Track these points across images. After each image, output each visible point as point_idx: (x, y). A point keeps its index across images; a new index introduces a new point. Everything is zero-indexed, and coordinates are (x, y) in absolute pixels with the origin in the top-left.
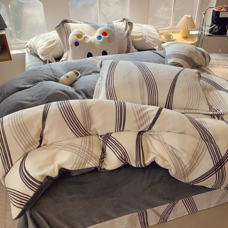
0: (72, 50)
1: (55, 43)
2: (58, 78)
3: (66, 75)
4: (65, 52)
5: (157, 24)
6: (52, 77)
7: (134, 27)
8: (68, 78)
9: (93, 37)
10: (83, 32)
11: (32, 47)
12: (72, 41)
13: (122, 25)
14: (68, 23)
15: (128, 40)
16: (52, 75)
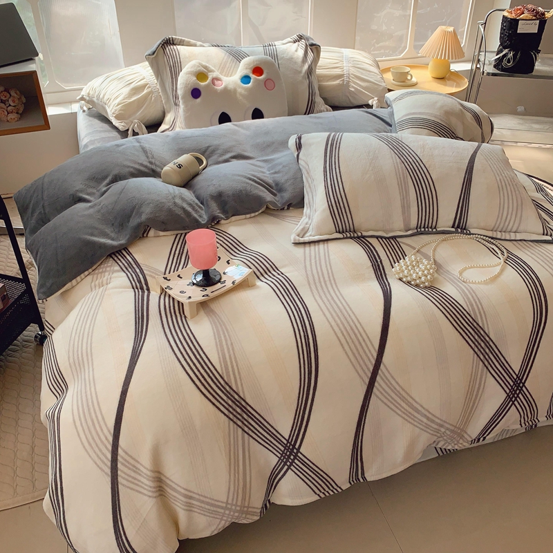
0: (186, 106)
1: (145, 91)
2: (159, 170)
3: (176, 161)
4: (169, 112)
5: (377, 46)
6: (146, 167)
7: (322, 54)
8: (180, 168)
9: (231, 78)
10: (210, 66)
11: (95, 99)
12: (186, 87)
13: (296, 51)
14: (175, 45)
15: (310, 85)
16: (146, 163)
